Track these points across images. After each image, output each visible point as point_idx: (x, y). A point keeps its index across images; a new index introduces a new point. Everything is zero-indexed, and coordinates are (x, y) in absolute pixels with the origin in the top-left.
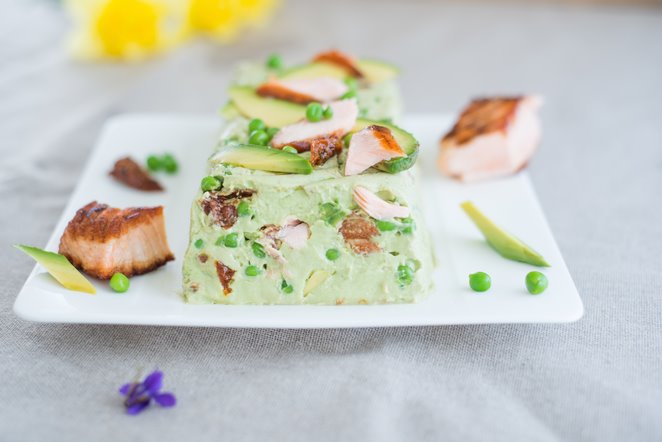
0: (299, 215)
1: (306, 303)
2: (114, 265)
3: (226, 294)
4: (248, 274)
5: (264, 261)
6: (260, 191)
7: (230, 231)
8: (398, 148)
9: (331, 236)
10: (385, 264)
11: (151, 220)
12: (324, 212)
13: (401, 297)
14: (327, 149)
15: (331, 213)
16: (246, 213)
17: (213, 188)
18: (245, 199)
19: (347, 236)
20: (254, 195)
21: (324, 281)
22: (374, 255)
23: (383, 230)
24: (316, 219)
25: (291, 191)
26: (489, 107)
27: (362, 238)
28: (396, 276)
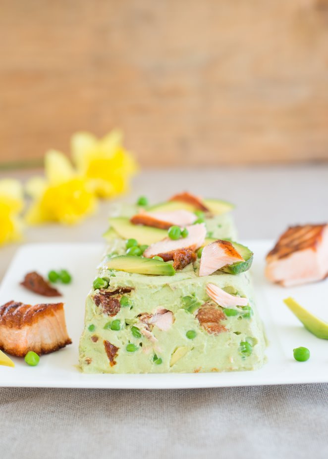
0: (166, 305)
1: (171, 371)
2: (28, 346)
3: (112, 366)
4: (128, 350)
5: (140, 341)
6: (136, 288)
7: (115, 318)
8: (238, 256)
9: (190, 320)
10: (231, 341)
11: (54, 313)
12: (185, 303)
13: (243, 366)
14: (186, 258)
15: (189, 303)
16: (127, 304)
17: (102, 287)
18: (126, 294)
19: (202, 321)
20: (132, 291)
21: (185, 355)
22: (222, 335)
23: (229, 315)
24: (179, 308)
25: (160, 288)
26: (303, 232)
27: (213, 322)
28: (239, 350)
